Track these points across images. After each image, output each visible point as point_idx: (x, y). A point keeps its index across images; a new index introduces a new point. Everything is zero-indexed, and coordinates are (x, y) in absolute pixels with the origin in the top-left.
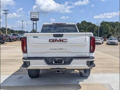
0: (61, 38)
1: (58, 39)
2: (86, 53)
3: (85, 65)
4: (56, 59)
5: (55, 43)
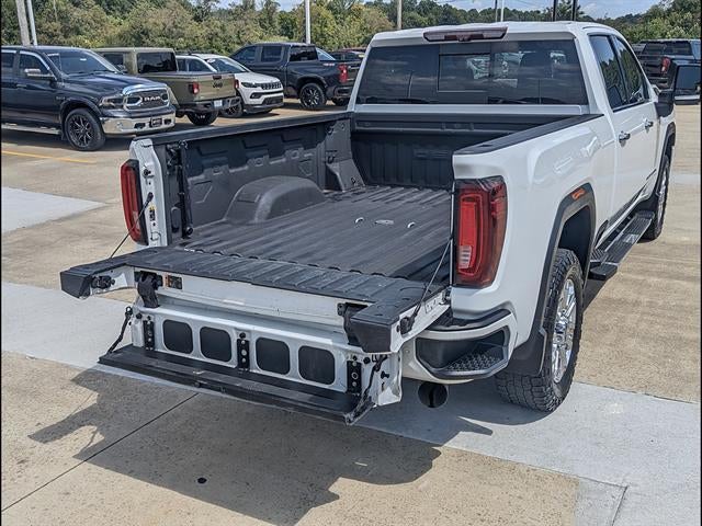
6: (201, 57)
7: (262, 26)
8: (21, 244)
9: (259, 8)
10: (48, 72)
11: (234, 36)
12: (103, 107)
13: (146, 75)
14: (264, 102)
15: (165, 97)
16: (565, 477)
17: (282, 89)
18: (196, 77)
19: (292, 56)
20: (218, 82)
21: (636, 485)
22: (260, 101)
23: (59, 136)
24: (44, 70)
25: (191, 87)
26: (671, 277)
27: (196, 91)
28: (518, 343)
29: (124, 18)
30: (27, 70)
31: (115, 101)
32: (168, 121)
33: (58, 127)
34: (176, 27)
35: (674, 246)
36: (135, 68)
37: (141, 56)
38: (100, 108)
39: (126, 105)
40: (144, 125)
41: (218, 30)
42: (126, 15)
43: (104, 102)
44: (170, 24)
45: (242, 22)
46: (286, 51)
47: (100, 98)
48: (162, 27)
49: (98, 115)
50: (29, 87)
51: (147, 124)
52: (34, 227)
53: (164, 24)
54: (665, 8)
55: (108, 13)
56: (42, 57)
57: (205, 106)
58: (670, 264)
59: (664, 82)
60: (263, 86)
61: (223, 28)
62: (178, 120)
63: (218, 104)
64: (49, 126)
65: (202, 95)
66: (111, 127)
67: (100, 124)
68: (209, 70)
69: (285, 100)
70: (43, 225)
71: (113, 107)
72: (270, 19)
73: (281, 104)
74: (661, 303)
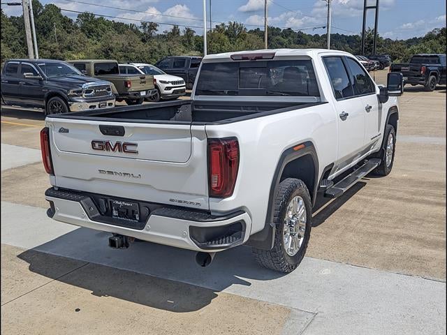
0: (122, 140)
1: (113, 140)
2: (197, 195)
3: (186, 240)
4: (117, 202)
5: (105, 152)
6: (136, 65)
7: (185, 45)
8: (8, 178)
9: (182, 34)
10: (38, 75)
11: (166, 51)
12: (70, 95)
13: (99, 76)
14: (173, 92)
15: (109, 89)
16: (285, 308)
17: (184, 84)
18: (129, 77)
19: (192, 64)
20: (143, 80)
21: (323, 312)
22: (171, 91)
23: (43, 113)
24: (35, 74)
25: (126, 83)
26: (387, 198)
27: (129, 86)
28: (253, 232)
29: (99, 40)
30: (25, 74)
31: (78, 92)
32: (110, 104)
33: (43, 108)
34: (130, 46)
35: (396, 180)
36: (93, 72)
37: (96, 65)
38: (68, 96)
39: (84, 94)
40: (95, 106)
41: (156, 48)
42: (100, 38)
43: (71, 93)
44: (127, 44)
45: (171, 43)
46: (189, 61)
47: (68, 90)
48: (121, 46)
49: (68, 101)
50: (27, 84)
51: (97, 106)
52: (18, 168)
53: (123, 44)
54: (436, 34)
55: (88, 37)
56: (36, 66)
57: (135, 95)
58: (389, 190)
59: (423, 80)
60: (173, 83)
61: (159, 47)
62: (118, 103)
63: (143, 94)
64: (38, 107)
65: (133, 88)
66: (75, 108)
67: (68, 106)
68: (140, 73)
69: (186, 91)
70: (23, 167)
71: (76, 96)
72: (189, 41)
73: (185, 94)
74: (375, 213)
